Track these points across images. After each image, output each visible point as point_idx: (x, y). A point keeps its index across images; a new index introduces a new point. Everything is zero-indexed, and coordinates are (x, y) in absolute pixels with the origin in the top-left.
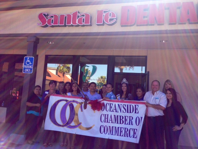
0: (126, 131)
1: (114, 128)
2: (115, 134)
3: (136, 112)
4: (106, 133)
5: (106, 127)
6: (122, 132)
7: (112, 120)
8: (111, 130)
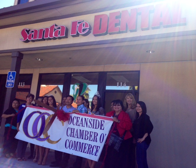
0: (90, 147)
1: (79, 143)
2: (79, 150)
3: (101, 129)
4: (70, 148)
5: (71, 141)
6: (86, 148)
7: (77, 135)
8: (75, 146)
